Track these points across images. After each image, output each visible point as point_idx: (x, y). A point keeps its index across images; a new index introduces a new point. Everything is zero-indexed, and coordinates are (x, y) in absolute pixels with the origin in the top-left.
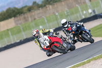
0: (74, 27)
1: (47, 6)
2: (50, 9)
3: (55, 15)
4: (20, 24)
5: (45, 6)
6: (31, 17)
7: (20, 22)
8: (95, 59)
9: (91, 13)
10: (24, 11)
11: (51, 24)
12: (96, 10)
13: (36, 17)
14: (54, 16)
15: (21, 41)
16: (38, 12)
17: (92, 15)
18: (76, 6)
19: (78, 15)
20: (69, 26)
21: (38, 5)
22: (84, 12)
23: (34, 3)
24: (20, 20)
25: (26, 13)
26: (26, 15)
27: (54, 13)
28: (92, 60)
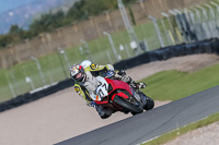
1: (41, 35)
2: (47, 42)
3: (58, 54)
5: (36, 34)
6: (7, 58)
9: (136, 49)
11: (49, 73)
12: (146, 44)
13: (18, 59)
14: (56, 56)
16: (23, 47)
17: (137, 54)
18: (103, 35)
19: (107, 54)
21: (22, 32)
22: (122, 48)
23: (14, 28)
27: (55, 50)
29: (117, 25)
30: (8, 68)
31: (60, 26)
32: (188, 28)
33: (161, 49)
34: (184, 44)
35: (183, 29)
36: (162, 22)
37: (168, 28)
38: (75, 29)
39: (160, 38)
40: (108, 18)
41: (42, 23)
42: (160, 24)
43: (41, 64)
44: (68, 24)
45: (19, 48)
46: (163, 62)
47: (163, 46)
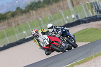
0: (60, 32)
1: (31, 11)
2: (33, 15)
3: (39, 20)
4: (4, 29)
5: (28, 11)
6: (15, 22)
7: (4, 27)
8: (78, 64)
9: (74, 18)
10: (8, 17)
12: (79, 16)
13: (20, 23)
14: (37, 21)
15: (4, 46)
16: (22, 17)
17: (75, 20)
18: (59, 12)
19: (61, 20)
20: (55, 30)
21: (22, 10)
22: (68, 18)
23: (18, 8)
24: (4, 25)
25: (10, 18)
26: (9, 21)
27: (37, 18)
28: (75, 64)
29: (65, 7)
30: (15, 27)
31: (39, 7)
32: (98, 8)
33: (86, 18)
34: (96, 16)
35: (96, 9)
36: (86, 5)
37: (89, 8)
38: (46, 9)
39: (85, 13)
40: (61, 4)
41: (31, 6)
42: (85, 7)
43: (30, 25)
44: (43, 7)
45: (20, 17)
46: (87, 24)
47: (87, 17)
